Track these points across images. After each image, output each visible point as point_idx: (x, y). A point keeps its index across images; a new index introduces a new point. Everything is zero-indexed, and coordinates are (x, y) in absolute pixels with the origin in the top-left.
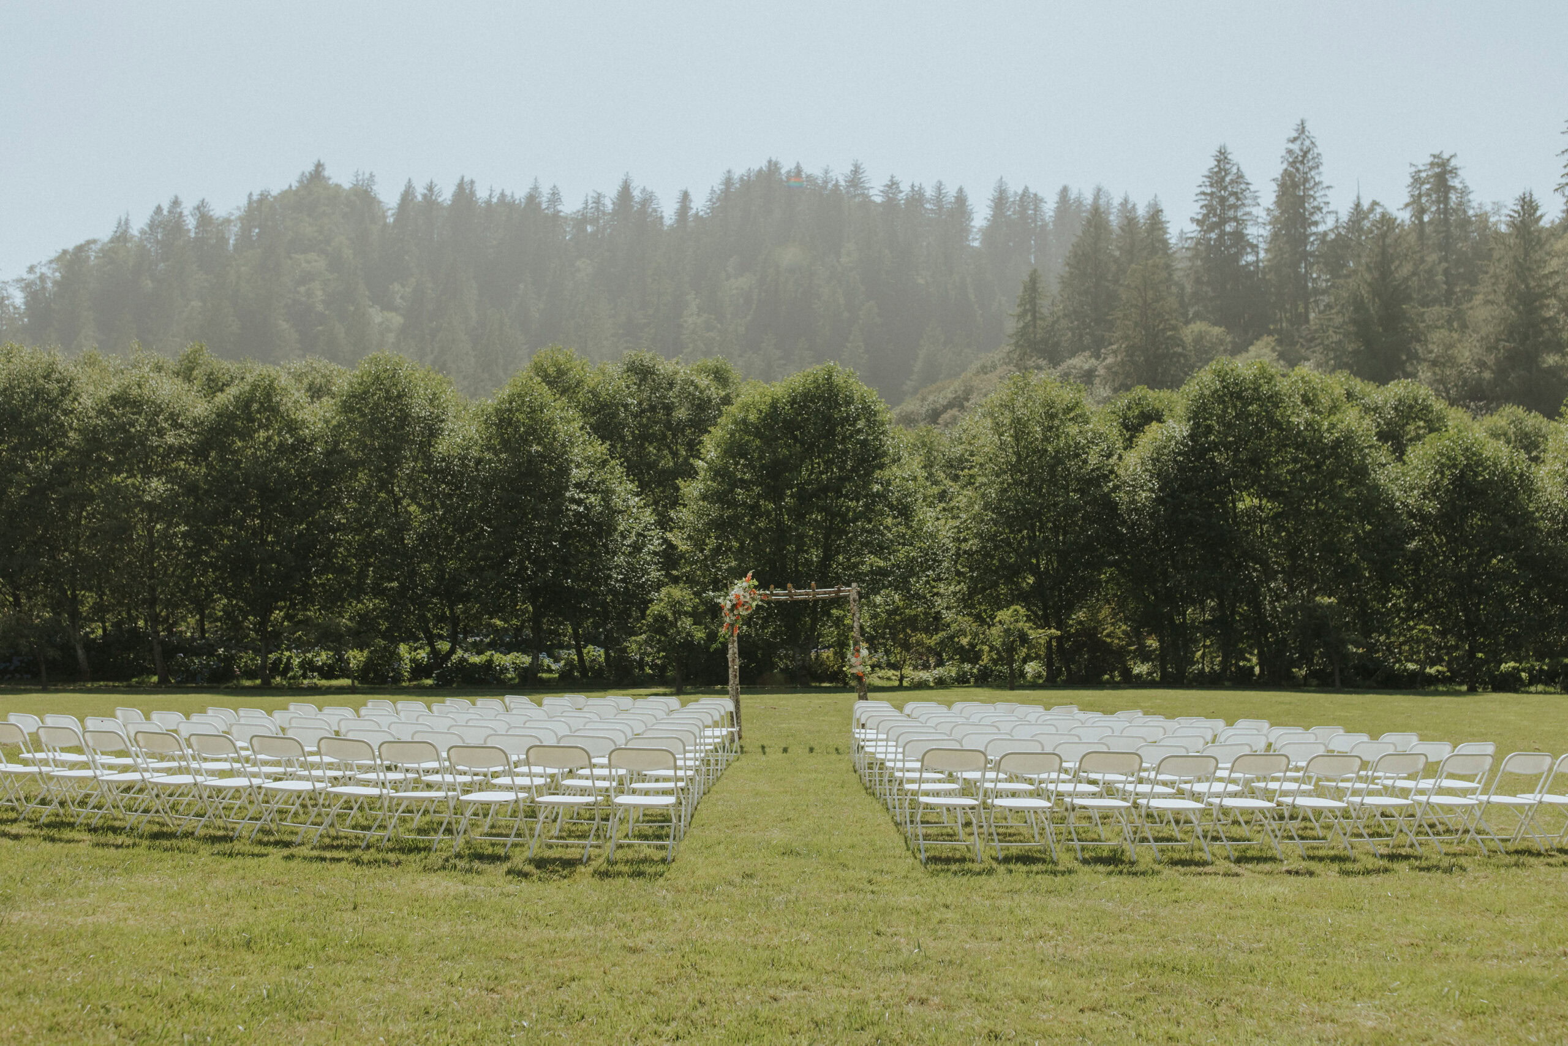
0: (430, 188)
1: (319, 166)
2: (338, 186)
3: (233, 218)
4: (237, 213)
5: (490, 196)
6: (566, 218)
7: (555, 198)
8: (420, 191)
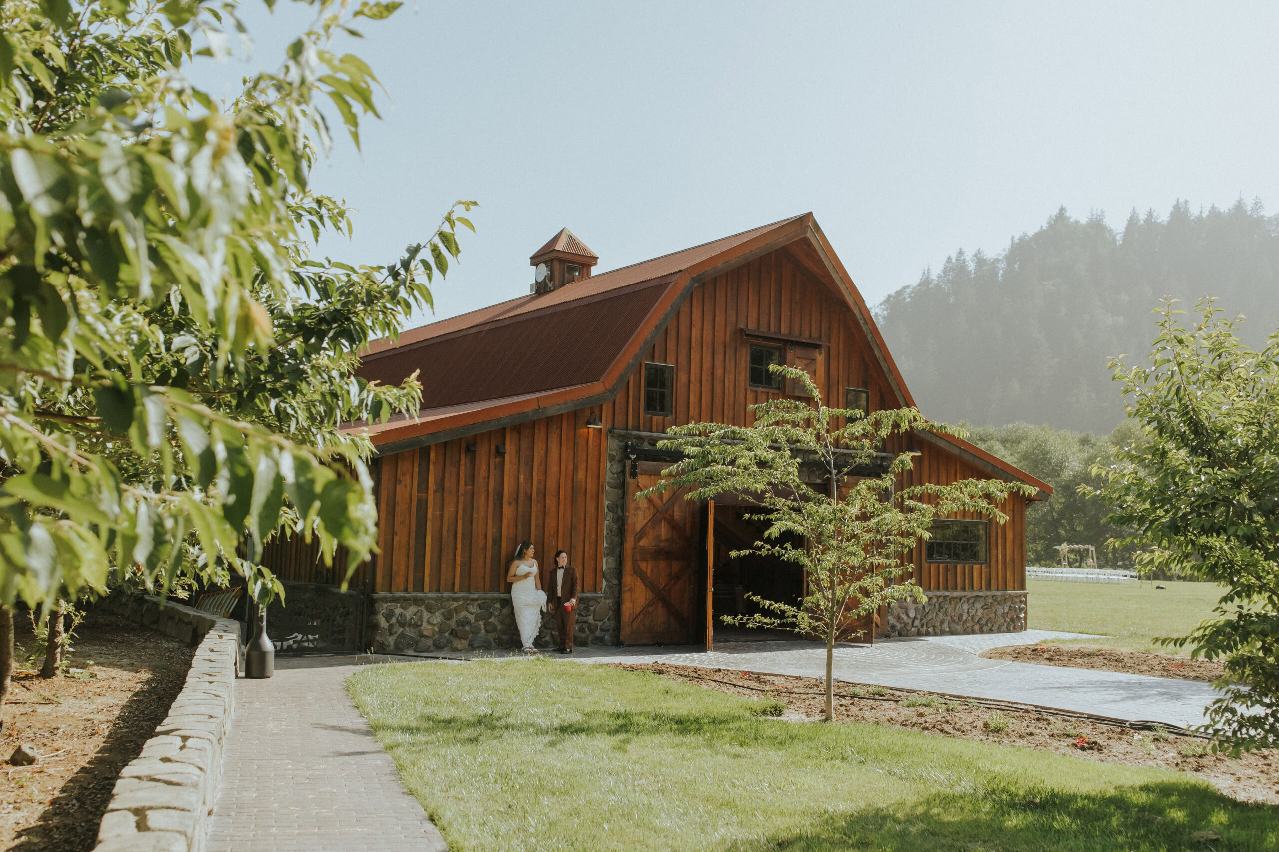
0: (1150, 214)
1: (1062, 209)
2: (1077, 222)
3: (1000, 257)
4: (1003, 253)
5: (1201, 212)
6: (1270, 220)
7: (1257, 205)
8: (1142, 216)
